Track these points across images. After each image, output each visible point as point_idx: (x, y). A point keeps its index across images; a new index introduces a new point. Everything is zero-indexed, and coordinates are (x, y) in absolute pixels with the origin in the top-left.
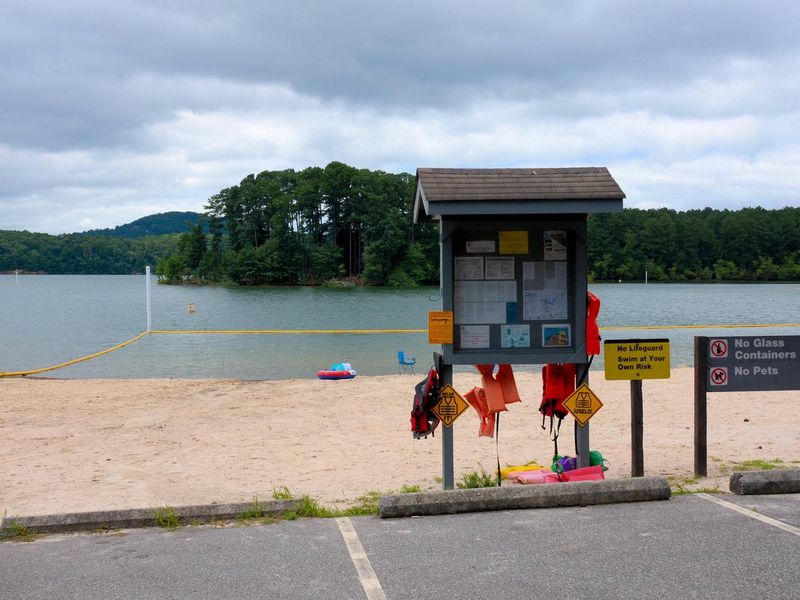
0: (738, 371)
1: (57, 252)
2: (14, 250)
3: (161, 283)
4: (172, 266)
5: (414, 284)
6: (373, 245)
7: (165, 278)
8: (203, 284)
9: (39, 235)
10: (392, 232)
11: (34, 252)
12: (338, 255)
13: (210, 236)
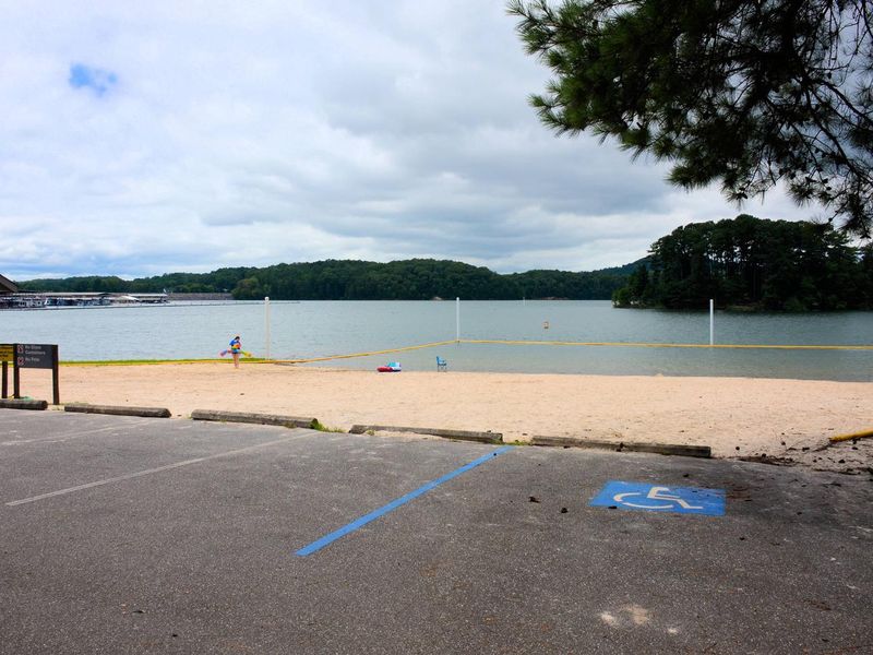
0: (27, 359)
1: (576, 284)
2: (549, 283)
3: (616, 306)
4: (623, 294)
5: (804, 308)
6: (771, 277)
7: (618, 303)
8: (643, 308)
9: (565, 272)
10: (786, 268)
11: (561, 285)
12: (743, 286)
13: (651, 272)
